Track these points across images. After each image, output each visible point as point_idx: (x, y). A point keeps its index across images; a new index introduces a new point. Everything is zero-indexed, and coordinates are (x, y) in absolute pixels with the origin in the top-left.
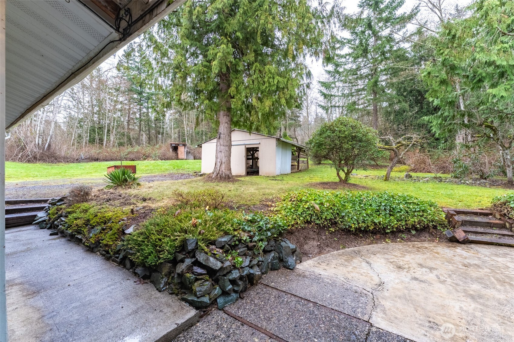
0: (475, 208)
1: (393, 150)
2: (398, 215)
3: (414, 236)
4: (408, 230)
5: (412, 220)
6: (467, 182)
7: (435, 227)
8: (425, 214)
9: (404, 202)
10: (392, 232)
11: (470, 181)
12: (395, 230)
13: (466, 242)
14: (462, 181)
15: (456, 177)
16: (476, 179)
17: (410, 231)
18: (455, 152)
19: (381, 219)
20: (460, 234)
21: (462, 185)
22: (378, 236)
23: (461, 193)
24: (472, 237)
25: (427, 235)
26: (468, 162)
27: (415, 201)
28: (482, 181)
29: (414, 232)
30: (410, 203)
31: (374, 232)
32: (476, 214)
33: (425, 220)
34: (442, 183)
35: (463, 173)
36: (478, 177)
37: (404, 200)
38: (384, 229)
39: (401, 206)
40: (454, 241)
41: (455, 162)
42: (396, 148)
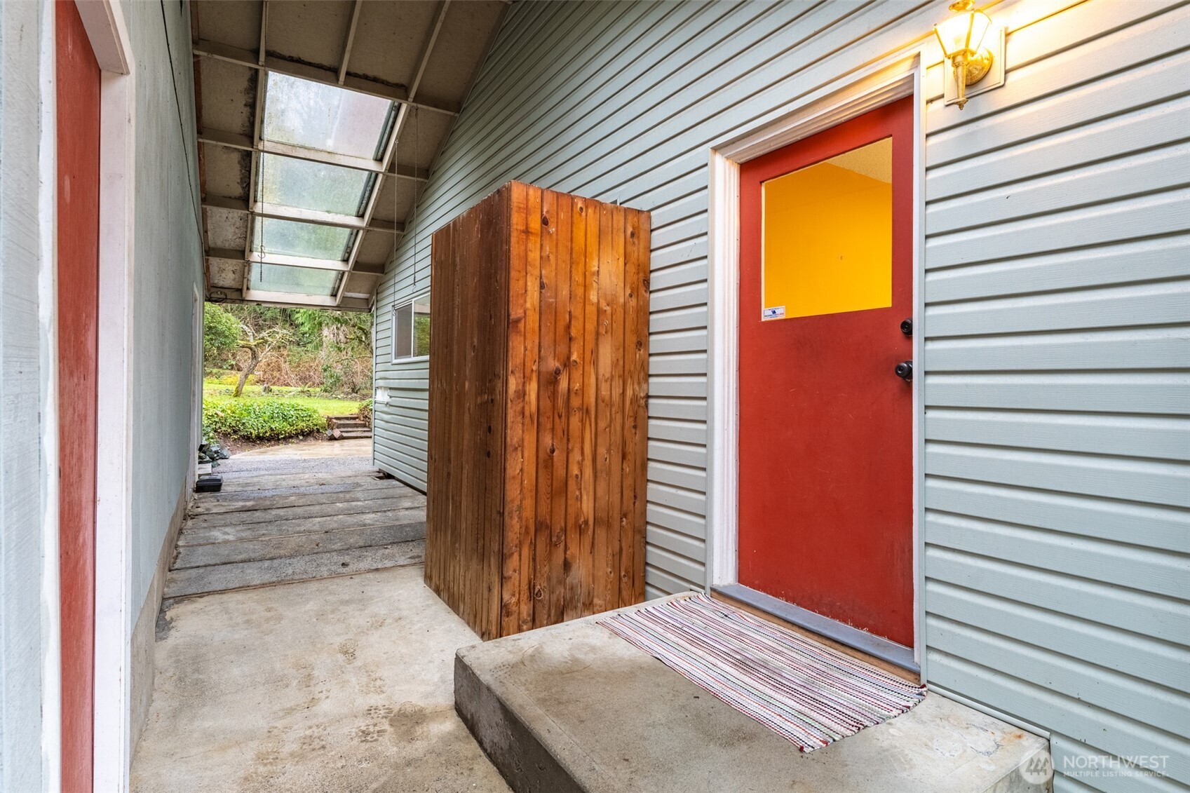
0: (347, 414)
1: (251, 349)
2: (290, 420)
3: (301, 440)
4: (297, 435)
5: (301, 425)
6: (339, 396)
7: (318, 431)
8: (311, 419)
9: (293, 410)
10: (284, 439)
11: (342, 395)
12: (287, 435)
13: (342, 438)
14: (334, 396)
15: (326, 391)
16: (348, 394)
17: (298, 437)
18: (322, 354)
19: (277, 425)
20: (337, 433)
21: (334, 400)
22: (273, 442)
23: (335, 406)
24: (345, 435)
25: (312, 439)
26: (338, 370)
27: (302, 408)
28: (354, 395)
29: (301, 437)
30: (299, 410)
31: (269, 439)
32: (347, 418)
33: (311, 424)
34: (312, 398)
35: (334, 384)
36: (350, 390)
37: (293, 408)
38: (278, 435)
39: (292, 413)
40: (332, 438)
41: (325, 370)
42: (255, 345)
